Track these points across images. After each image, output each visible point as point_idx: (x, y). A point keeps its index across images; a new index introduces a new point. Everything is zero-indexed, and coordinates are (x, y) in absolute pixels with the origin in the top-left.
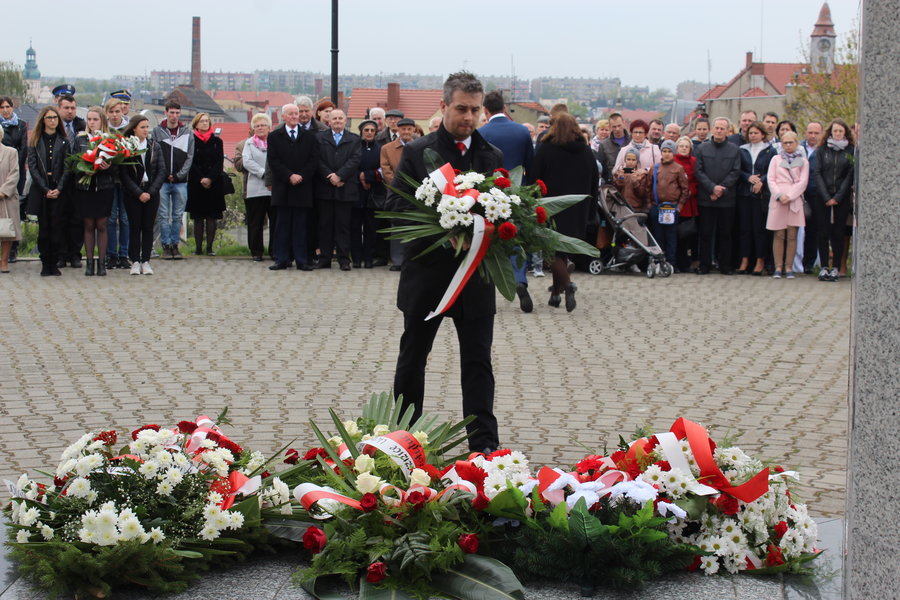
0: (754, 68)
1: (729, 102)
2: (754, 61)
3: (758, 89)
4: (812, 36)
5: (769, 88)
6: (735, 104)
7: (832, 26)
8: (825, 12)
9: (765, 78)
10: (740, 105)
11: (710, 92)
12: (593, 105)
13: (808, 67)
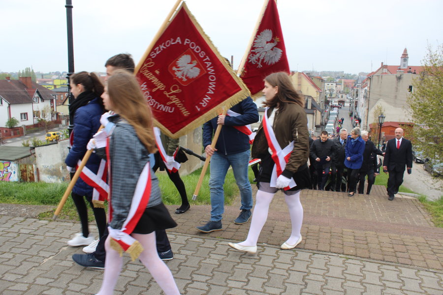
0: (384, 67)
1: (378, 76)
2: (384, 64)
3: (386, 73)
4: (401, 58)
5: (389, 72)
6: (380, 76)
7: (407, 55)
8: (405, 51)
9: (388, 70)
10: (382, 77)
11: (371, 74)
12: (336, 78)
13: (400, 66)
